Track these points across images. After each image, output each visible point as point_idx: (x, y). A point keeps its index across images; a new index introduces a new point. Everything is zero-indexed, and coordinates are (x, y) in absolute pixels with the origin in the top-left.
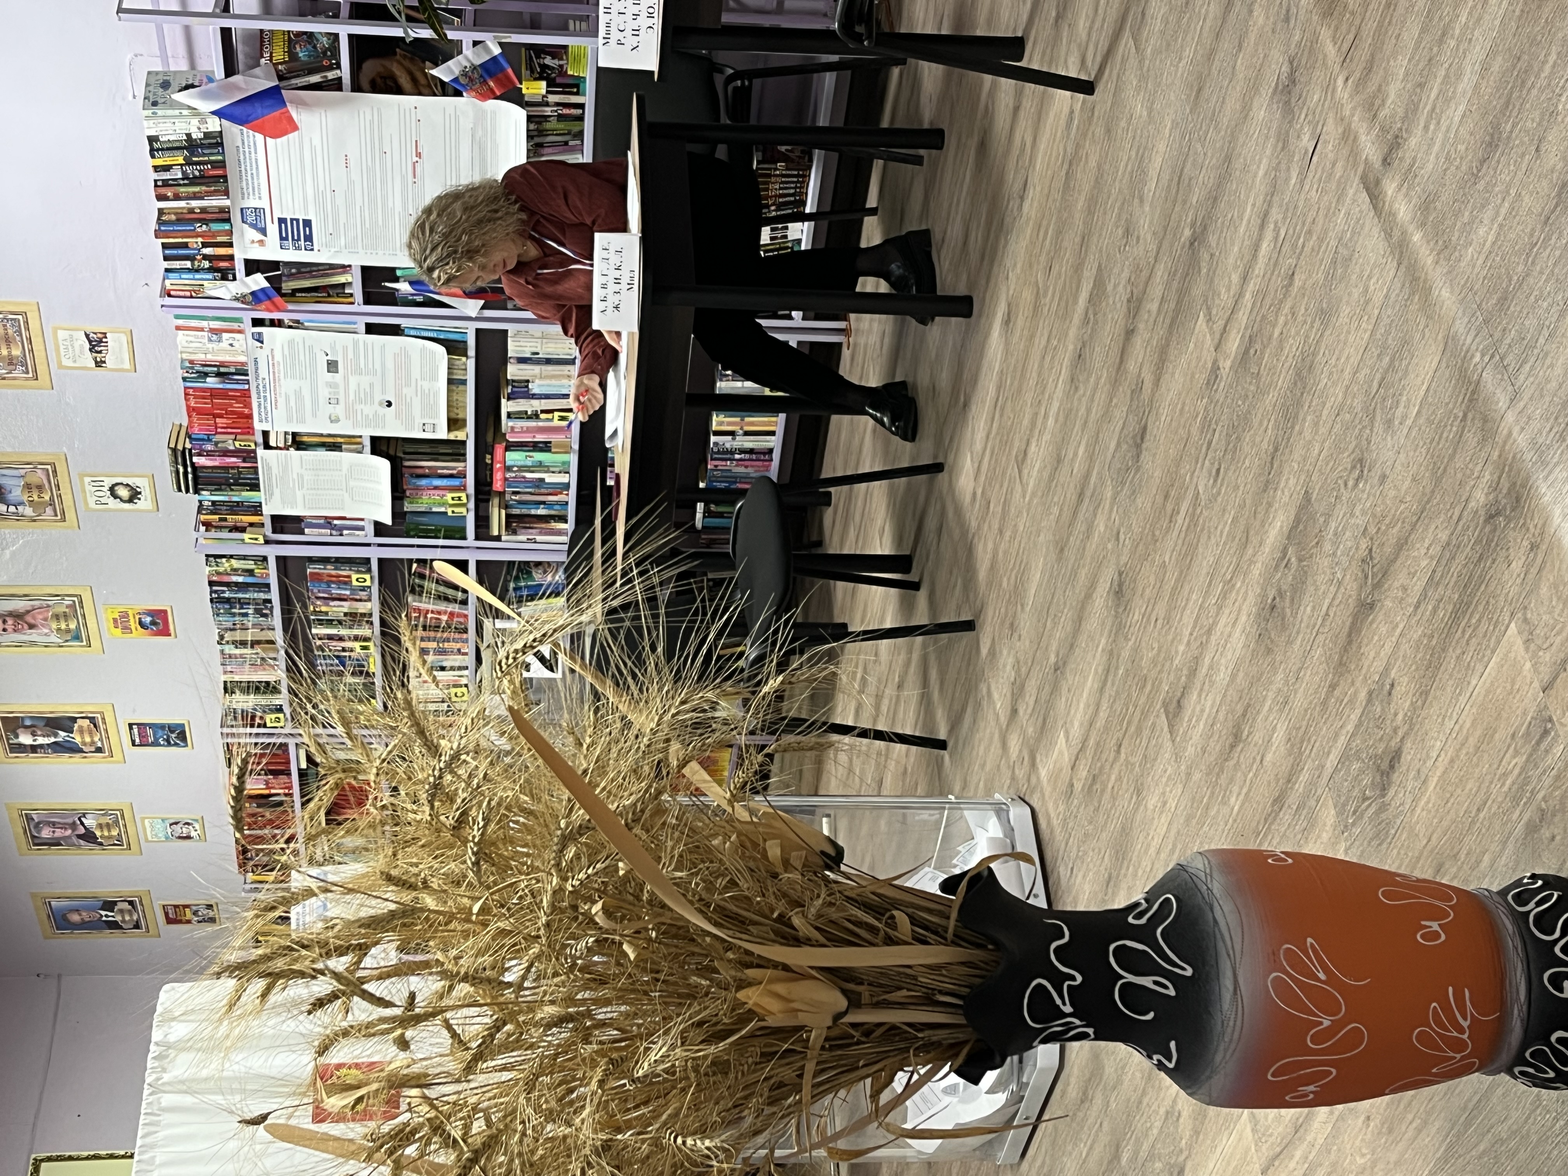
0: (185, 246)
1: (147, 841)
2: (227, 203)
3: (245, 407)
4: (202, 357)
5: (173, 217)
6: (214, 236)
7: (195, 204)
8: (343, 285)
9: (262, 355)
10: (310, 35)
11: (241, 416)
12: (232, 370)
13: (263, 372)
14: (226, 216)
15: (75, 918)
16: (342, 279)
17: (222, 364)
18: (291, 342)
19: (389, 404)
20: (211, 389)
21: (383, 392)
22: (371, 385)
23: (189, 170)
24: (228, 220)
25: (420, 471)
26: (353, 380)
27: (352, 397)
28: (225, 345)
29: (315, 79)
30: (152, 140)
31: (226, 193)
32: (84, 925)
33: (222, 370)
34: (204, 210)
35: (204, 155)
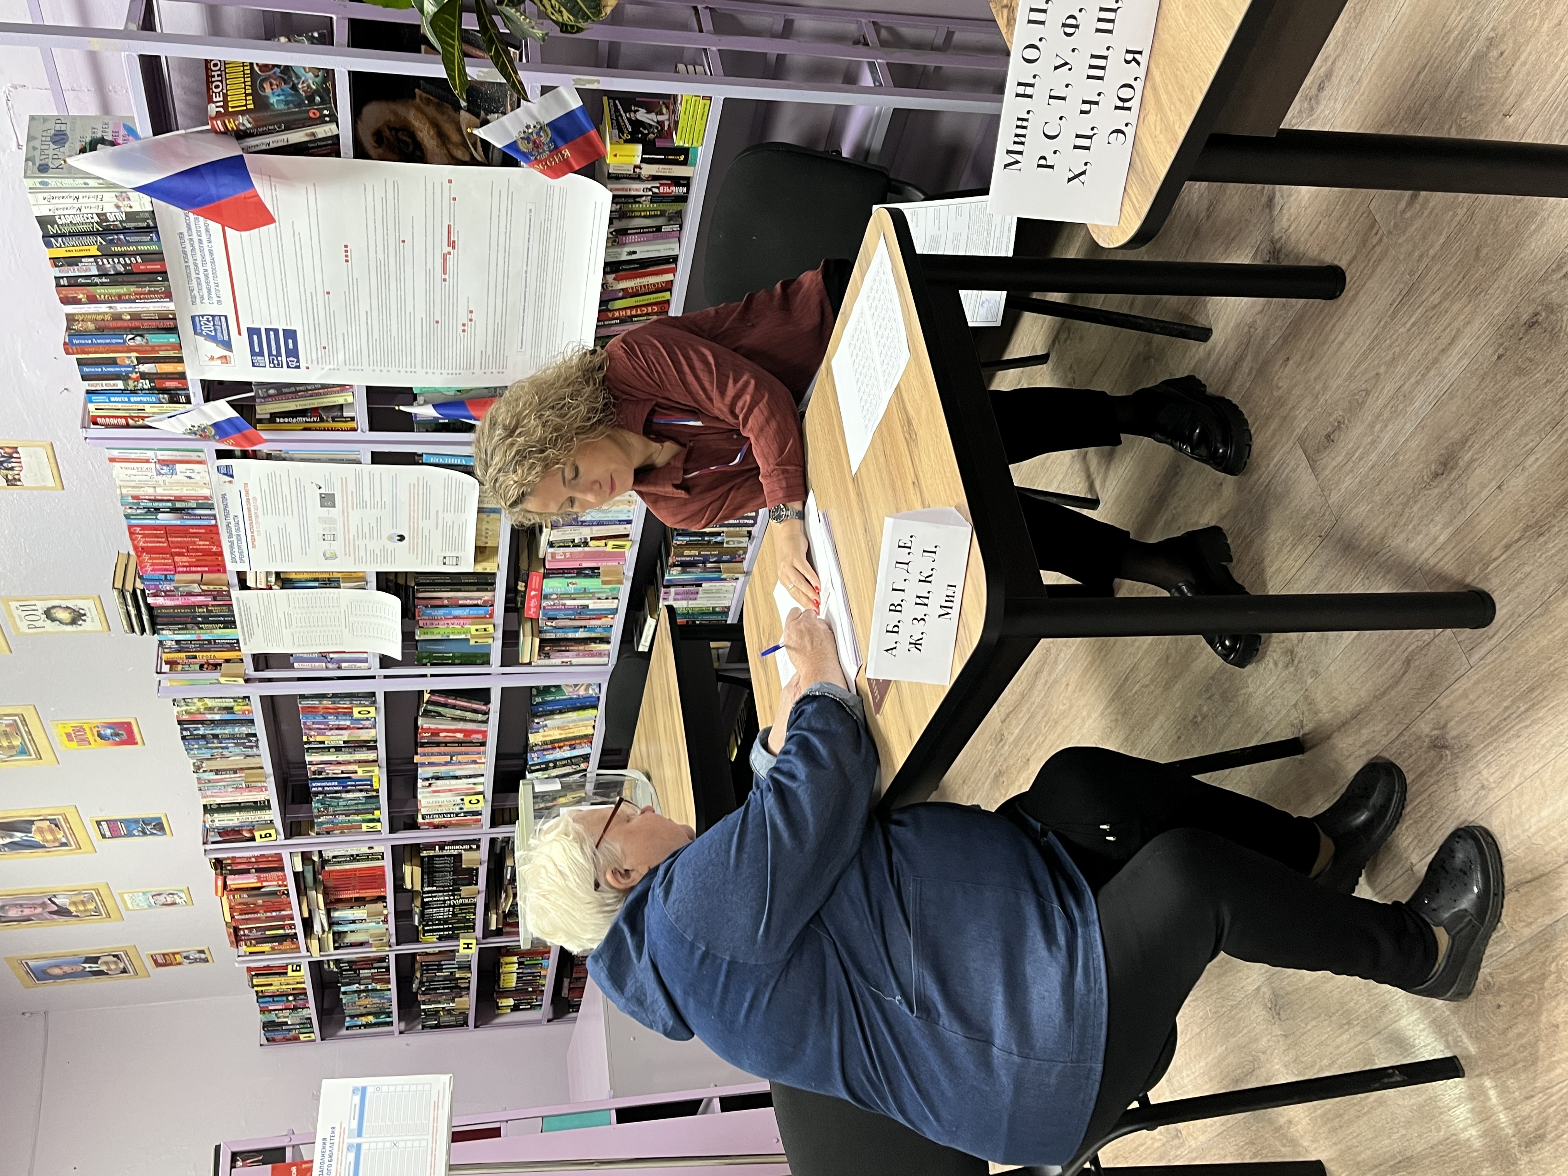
0: (113, 362)
1: (127, 909)
2: (171, 306)
3: (213, 543)
4: (150, 491)
5: (91, 326)
6: (153, 349)
7: (120, 307)
8: (341, 407)
9: (232, 490)
10: (287, 70)
11: (207, 553)
12: (193, 504)
13: (235, 509)
14: (170, 324)
15: (57, 971)
16: (339, 400)
17: (179, 499)
18: (271, 476)
19: (402, 538)
20: (165, 527)
21: (394, 525)
22: (379, 520)
23: (108, 264)
24: (173, 330)
25: (438, 602)
26: (355, 516)
27: (353, 531)
28: (180, 477)
29: (297, 137)
30: (43, 222)
31: (168, 295)
32: (65, 976)
33: (178, 505)
34: (135, 317)
35: (129, 243)
